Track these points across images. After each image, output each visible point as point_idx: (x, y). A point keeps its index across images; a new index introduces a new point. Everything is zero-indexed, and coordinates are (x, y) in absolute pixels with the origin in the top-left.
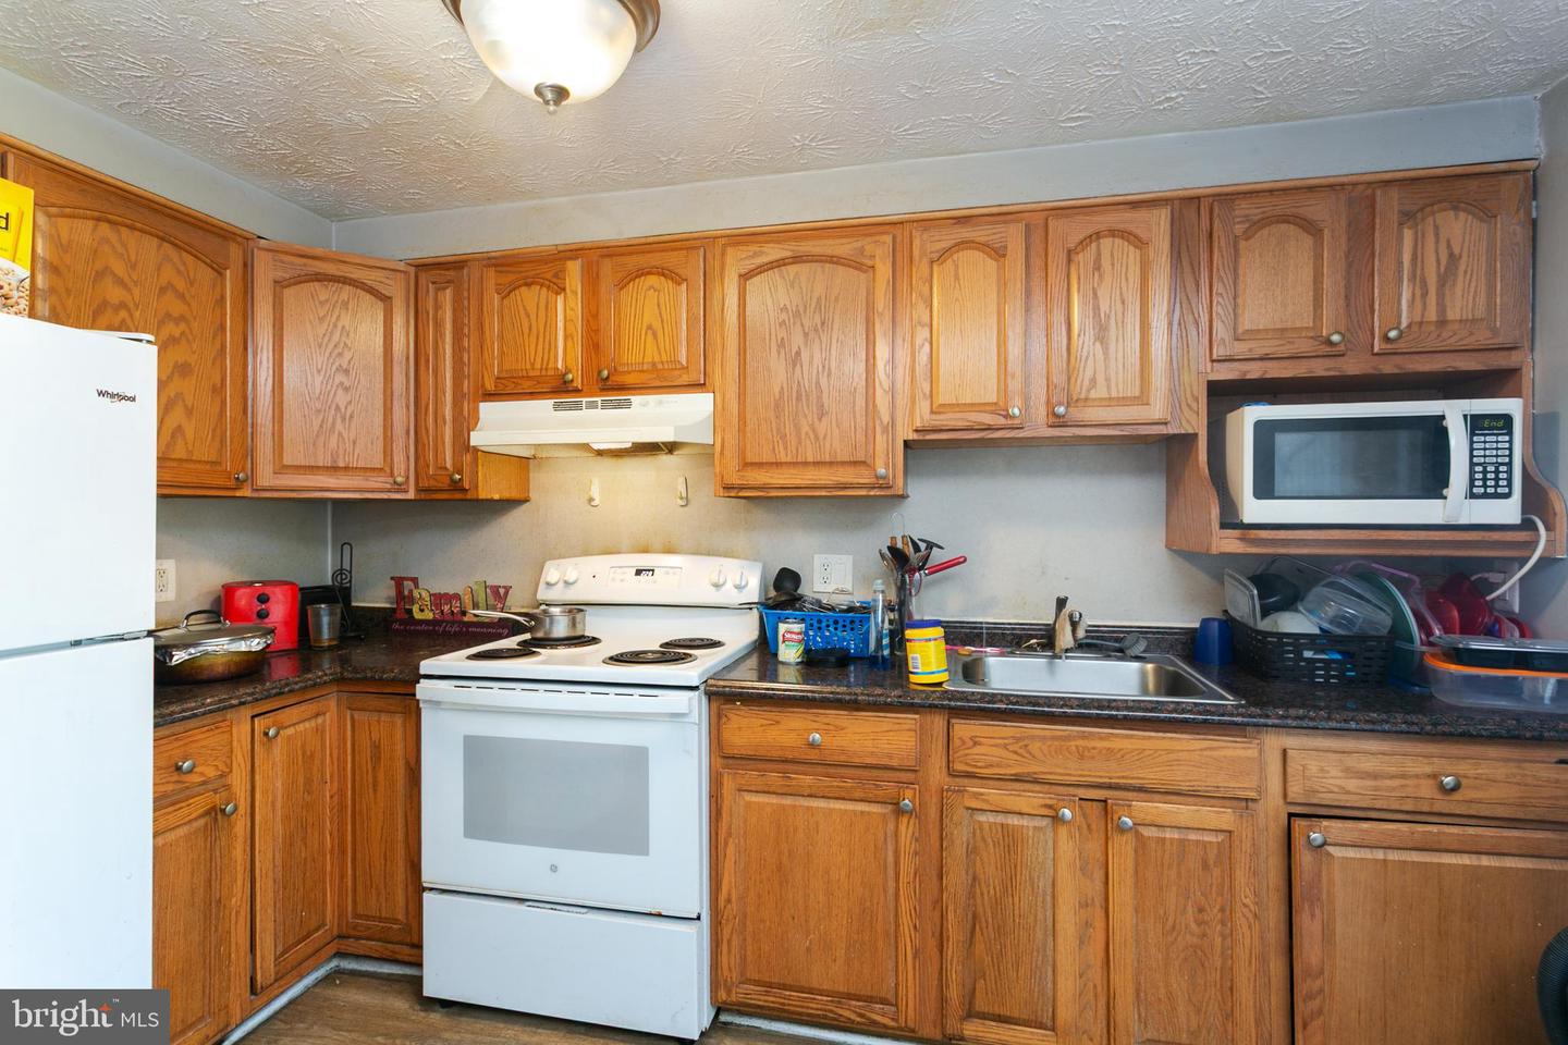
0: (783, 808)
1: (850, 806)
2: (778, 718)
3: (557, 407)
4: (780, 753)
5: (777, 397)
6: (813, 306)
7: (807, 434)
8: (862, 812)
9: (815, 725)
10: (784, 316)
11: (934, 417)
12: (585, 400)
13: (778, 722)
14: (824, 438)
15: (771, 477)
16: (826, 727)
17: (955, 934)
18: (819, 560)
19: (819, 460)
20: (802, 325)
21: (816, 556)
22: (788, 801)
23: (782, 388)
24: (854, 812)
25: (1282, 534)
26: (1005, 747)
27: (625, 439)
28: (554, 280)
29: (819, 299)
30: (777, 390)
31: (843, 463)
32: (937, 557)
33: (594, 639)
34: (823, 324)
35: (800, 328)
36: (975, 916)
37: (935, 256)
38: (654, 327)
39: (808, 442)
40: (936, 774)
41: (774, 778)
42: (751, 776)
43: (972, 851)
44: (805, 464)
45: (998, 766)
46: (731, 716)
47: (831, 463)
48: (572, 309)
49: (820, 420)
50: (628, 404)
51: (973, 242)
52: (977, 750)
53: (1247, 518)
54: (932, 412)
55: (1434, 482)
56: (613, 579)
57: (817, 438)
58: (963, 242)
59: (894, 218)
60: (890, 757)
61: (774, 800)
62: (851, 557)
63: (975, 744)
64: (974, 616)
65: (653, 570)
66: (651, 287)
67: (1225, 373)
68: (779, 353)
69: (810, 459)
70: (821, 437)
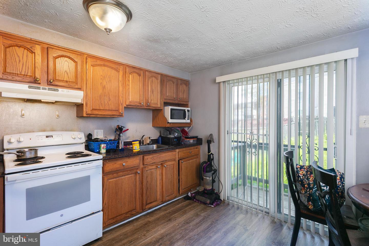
0: (117, 180)
1: (129, 176)
2: (116, 162)
3: (30, 87)
4: (116, 169)
5: (100, 95)
6: (108, 76)
7: (107, 104)
8: (131, 176)
9: (123, 162)
10: (101, 77)
11: (130, 103)
12: (41, 87)
13: (116, 163)
14: (110, 105)
15: (99, 112)
16: (125, 162)
17: (145, 192)
18: (95, 131)
19: (109, 109)
20: (106, 80)
21: (95, 130)
22: (118, 179)
23: (101, 93)
24: (129, 177)
25: (174, 124)
26: (151, 159)
27: (53, 99)
28: (30, 49)
29: (109, 75)
30: (100, 94)
31: (114, 110)
32: (124, 129)
33: (43, 157)
34: (110, 81)
35: (105, 81)
36: (147, 188)
37: (130, 73)
38: (67, 71)
39: (107, 105)
40: (142, 166)
41: (115, 175)
42: (111, 176)
43: (147, 177)
44: (106, 110)
45: (150, 162)
46: (106, 164)
47: (111, 110)
48: (38, 59)
49: (109, 101)
50: (58, 90)
51: (136, 72)
52: (148, 160)
53: (170, 122)
54: (130, 102)
55: (184, 118)
56: (38, 139)
57: (109, 105)
58: (134, 72)
59: (123, 63)
60: (135, 165)
61: (115, 179)
62: (103, 130)
63: (148, 159)
64: (126, 140)
65: (52, 136)
66: (66, 61)
67: (166, 101)
68: (101, 85)
69: (107, 109)
70: (110, 104)
